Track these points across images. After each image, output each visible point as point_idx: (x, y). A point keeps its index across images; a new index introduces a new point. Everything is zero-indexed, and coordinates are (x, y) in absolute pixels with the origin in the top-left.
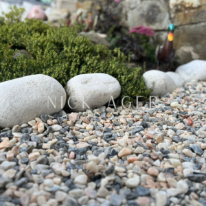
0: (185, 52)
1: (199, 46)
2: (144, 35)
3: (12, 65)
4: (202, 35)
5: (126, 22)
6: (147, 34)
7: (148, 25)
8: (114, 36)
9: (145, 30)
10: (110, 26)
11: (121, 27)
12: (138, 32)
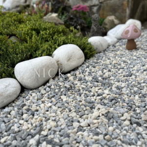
0: (110, 20)
1: (117, 14)
2: (83, 11)
3: (16, 50)
4: (119, 6)
5: (68, 2)
6: (85, 11)
7: (83, 3)
8: (63, 14)
9: (83, 8)
10: (59, 7)
11: (66, 6)
12: (78, 9)
